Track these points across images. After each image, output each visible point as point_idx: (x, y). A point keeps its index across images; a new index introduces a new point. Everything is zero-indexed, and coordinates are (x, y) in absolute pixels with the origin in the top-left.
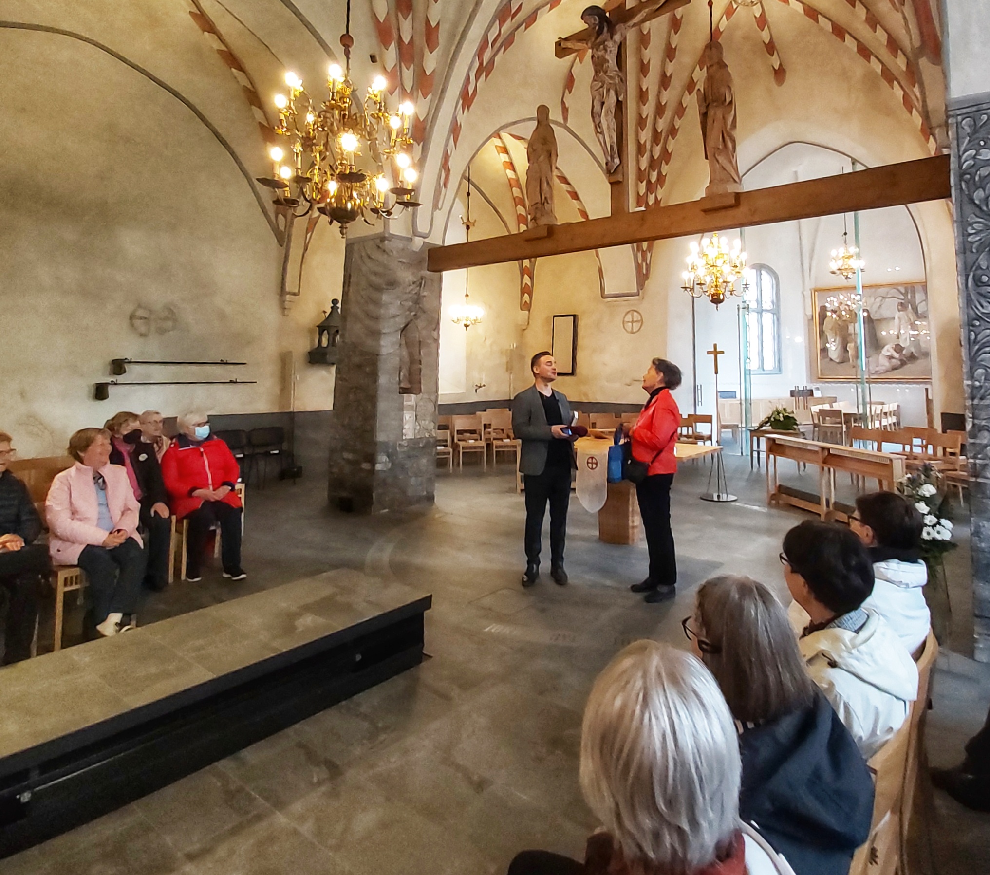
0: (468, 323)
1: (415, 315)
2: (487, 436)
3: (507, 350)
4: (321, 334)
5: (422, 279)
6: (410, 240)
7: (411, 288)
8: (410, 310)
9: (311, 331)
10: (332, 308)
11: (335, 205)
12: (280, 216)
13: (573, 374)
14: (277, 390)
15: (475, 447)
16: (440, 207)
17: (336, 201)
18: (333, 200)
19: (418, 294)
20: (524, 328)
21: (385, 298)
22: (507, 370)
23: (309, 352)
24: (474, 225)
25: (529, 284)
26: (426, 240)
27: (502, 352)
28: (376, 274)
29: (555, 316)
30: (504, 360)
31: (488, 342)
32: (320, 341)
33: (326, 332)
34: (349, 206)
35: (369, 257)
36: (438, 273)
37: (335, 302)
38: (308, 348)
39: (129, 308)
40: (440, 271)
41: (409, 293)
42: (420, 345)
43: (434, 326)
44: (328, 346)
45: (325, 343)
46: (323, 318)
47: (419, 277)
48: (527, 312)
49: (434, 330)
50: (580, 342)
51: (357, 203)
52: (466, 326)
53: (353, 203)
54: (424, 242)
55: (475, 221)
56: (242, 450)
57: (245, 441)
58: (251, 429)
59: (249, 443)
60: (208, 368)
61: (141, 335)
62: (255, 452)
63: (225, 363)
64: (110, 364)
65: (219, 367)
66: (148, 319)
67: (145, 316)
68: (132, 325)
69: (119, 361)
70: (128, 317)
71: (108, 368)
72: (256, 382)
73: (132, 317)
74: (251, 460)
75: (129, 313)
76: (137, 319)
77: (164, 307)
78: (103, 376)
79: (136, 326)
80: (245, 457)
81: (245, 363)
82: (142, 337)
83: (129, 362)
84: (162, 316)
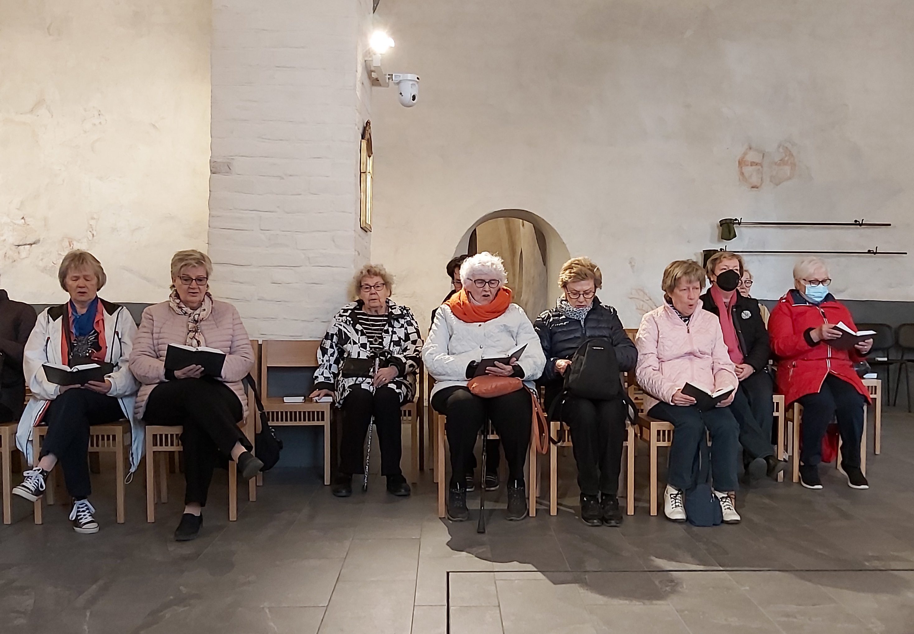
39: (739, 151)
56: (886, 353)
57: (890, 341)
58: (899, 324)
59: (897, 345)
60: (837, 231)
61: (752, 187)
62: (905, 358)
63: (860, 225)
64: (718, 226)
65: (851, 231)
66: (761, 165)
67: (757, 160)
68: (742, 174)
69: (728, 221)
70: (737, 163)
71: (717, 232)
72: (906, 253)
73: (741, 163)
74: (900, 369)
75: (738, 158)
76: (747, 165)
77: (779, 147)
78: (712, 241)
79: (746, 175)
80: (889, 361)
81: (890, 225)
82: (753, 189)
83: (739, 224)
84: (777, 159)
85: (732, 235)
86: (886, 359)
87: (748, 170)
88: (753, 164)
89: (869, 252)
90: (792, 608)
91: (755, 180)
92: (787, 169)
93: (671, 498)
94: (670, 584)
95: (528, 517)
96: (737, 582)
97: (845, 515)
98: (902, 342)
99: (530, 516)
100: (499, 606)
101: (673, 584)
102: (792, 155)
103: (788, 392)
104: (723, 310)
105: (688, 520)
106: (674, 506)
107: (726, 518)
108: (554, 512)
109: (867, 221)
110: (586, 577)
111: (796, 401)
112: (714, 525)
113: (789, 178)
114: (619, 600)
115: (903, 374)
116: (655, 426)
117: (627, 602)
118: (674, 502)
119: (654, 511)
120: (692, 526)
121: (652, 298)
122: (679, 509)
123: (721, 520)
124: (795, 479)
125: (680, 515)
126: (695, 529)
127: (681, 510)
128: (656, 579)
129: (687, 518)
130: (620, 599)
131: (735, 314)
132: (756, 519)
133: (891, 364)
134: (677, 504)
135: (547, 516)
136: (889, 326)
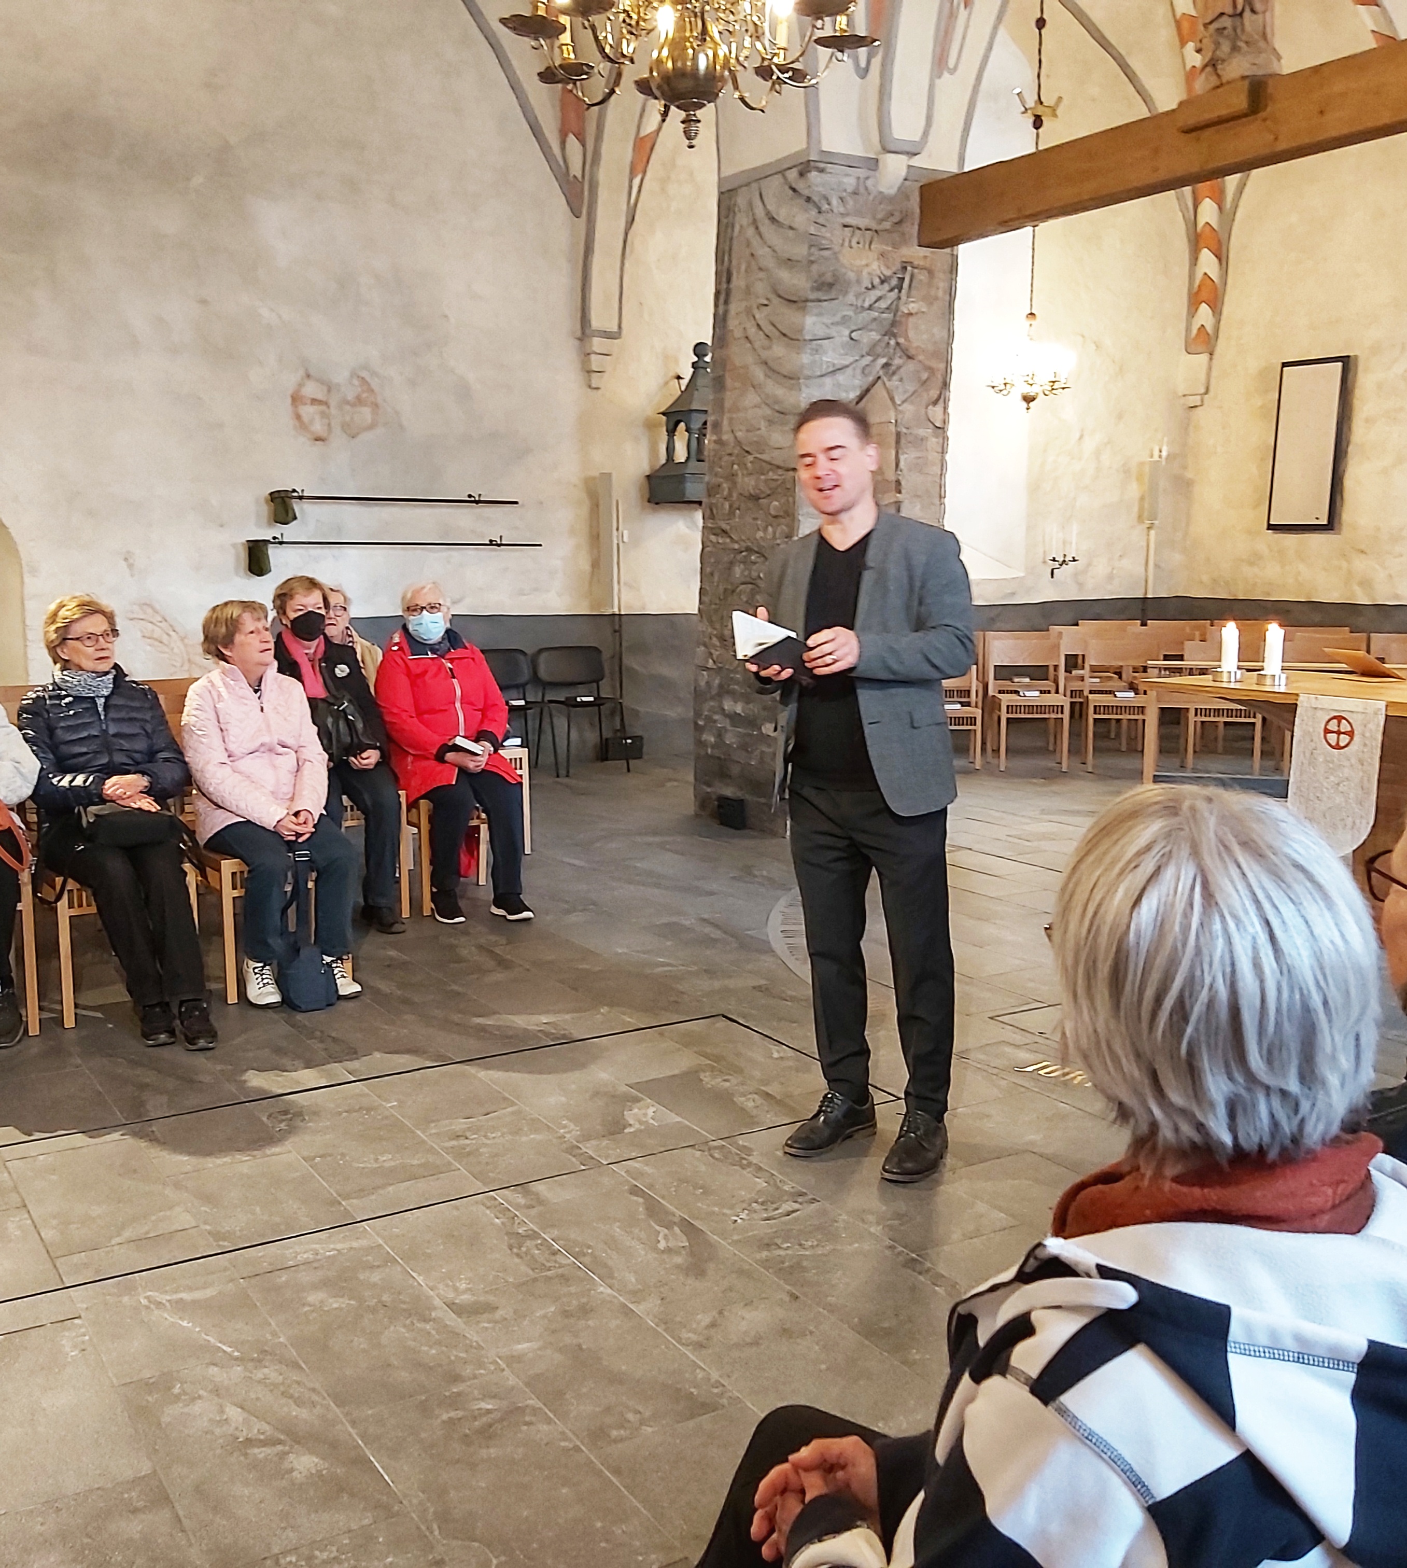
0: (1031, 391)
1: (886, 365)
2: (1076, 685)
3: (1142, 464)
4: (671, 432)
5: (904, 268)
6: (873, 164)
7: (876, 293)
8: (872, 351)
9: (650, 425)
10: (694, 365)
11: (670, 65)
12: (571, 139)
13: (1331, 525)
14: (585, 565)
15: (1041, 709)
16: (951, 63)
17: (671, 55)
18: (665, 53)
19: (893, 308)
20: (1196, 400)
21: (812, 323)
22: (1140, 519)
23: (648, 477)
24: (1055, 115)
25: (1214, 274)
26: (916, 162)
27: (1127, 471)
28: (789, 262)
29: (1285, 365)
30: (1134, 491)
31: (1090, 445)
32: (670, 450)
33: (682, 425)
34: (702, 64)
35: (773, 219)
36: (948, 250)
37: (699, 349)
38: (645, 468)
39: (290, 380)
40: (953, 242)
41: (870, 308)
42: (898, 442)
43: (934, 394)
44: (688, 459)
45: (681, 454)
46: (675, 390)
47: (898, 266)
48: (1204, 357)
49: (935, 403)
50: (1359, 432)
51: (721, 54)
52: (1028, 399)
53: (710, 53)
54: (909, 167)
55: (1060, 99)
56: (521, 690)
57: (525, 674)
58: (537, 649)
59: (536, 679)
60: (444, 510)
61: (316, 440)
62: (547, 698)
63: (477, 502)
64: (267, 502)
65: (465, 511)
66: (326, 404)
67: (320, 396)
68: (298, 417)
69: (283, 495)
70: (289, 400)
71: (265, 510)
72: (540, 545)
73: (296, 399)
74: (541, 713)
75: (290, 392)
76: (306, 404)
77: (352, 376)
78: (258, 525)
79: (306, 419)
80: (529, 706)
81: (516, 503)
82: (317, 443)
83: (301, 498)
84: (350, 397)
85: (291, 515)
86: (522, 703)
87: (308, 411)
88: (314, 401)
89: (491, 543)
90: (460, 1124)
91: (318, 427)
92: (366, 413)
93: (256, 974)
94: (284, 1117)
95: (26, 1037)
96: (379, 1097)
97: (503, 964)
98: (543, 673)
99: (30, 1034)
100: (25, 1206)
101: (289, 1116)
102: (372, 391)
103: (409, 785)
104: (306, 668)
105: (288, 1003)
106: (261, 985)
107: (342, 992)
108: (69, 1022)
109: (486, 496)
110: (154, 1129)
111: (423, 797)
112: (329, 1005)
113: (371, 427)
114: (214, 1159)
115: (546, 720)
116: (229, 866)
117: (227, 1159)
118: (260, 979)
119: (232, 998)
120: (294, 1013)
121: (168, 619)
122: (271, 988)
123: (336, 997)
124: (427, 912)
125: (273, 997)
126: (300, 1017)
127: (273, 990)
128: (262, 1112)
129: (283, 999)
130: (216, 1157)
131: (324, 671)
132: (384, 986)
133: (530, 709)
134: (265, 981)
135: (59, 1030)
136: (522, 652)
